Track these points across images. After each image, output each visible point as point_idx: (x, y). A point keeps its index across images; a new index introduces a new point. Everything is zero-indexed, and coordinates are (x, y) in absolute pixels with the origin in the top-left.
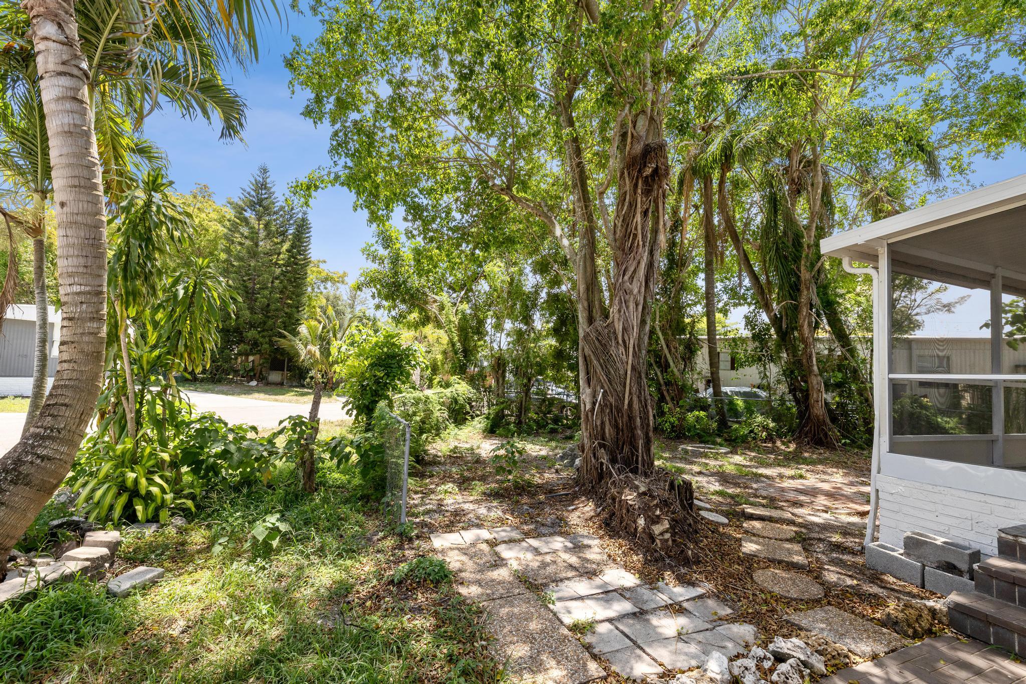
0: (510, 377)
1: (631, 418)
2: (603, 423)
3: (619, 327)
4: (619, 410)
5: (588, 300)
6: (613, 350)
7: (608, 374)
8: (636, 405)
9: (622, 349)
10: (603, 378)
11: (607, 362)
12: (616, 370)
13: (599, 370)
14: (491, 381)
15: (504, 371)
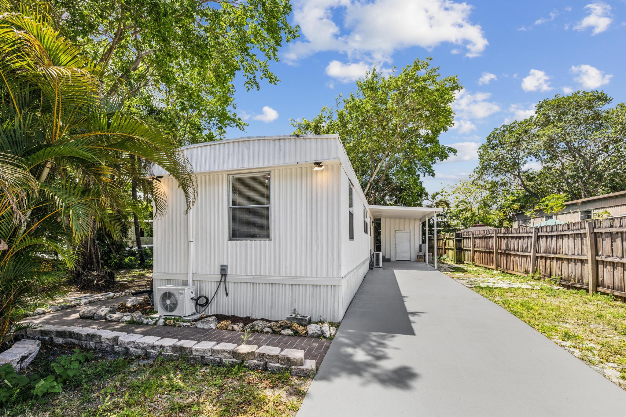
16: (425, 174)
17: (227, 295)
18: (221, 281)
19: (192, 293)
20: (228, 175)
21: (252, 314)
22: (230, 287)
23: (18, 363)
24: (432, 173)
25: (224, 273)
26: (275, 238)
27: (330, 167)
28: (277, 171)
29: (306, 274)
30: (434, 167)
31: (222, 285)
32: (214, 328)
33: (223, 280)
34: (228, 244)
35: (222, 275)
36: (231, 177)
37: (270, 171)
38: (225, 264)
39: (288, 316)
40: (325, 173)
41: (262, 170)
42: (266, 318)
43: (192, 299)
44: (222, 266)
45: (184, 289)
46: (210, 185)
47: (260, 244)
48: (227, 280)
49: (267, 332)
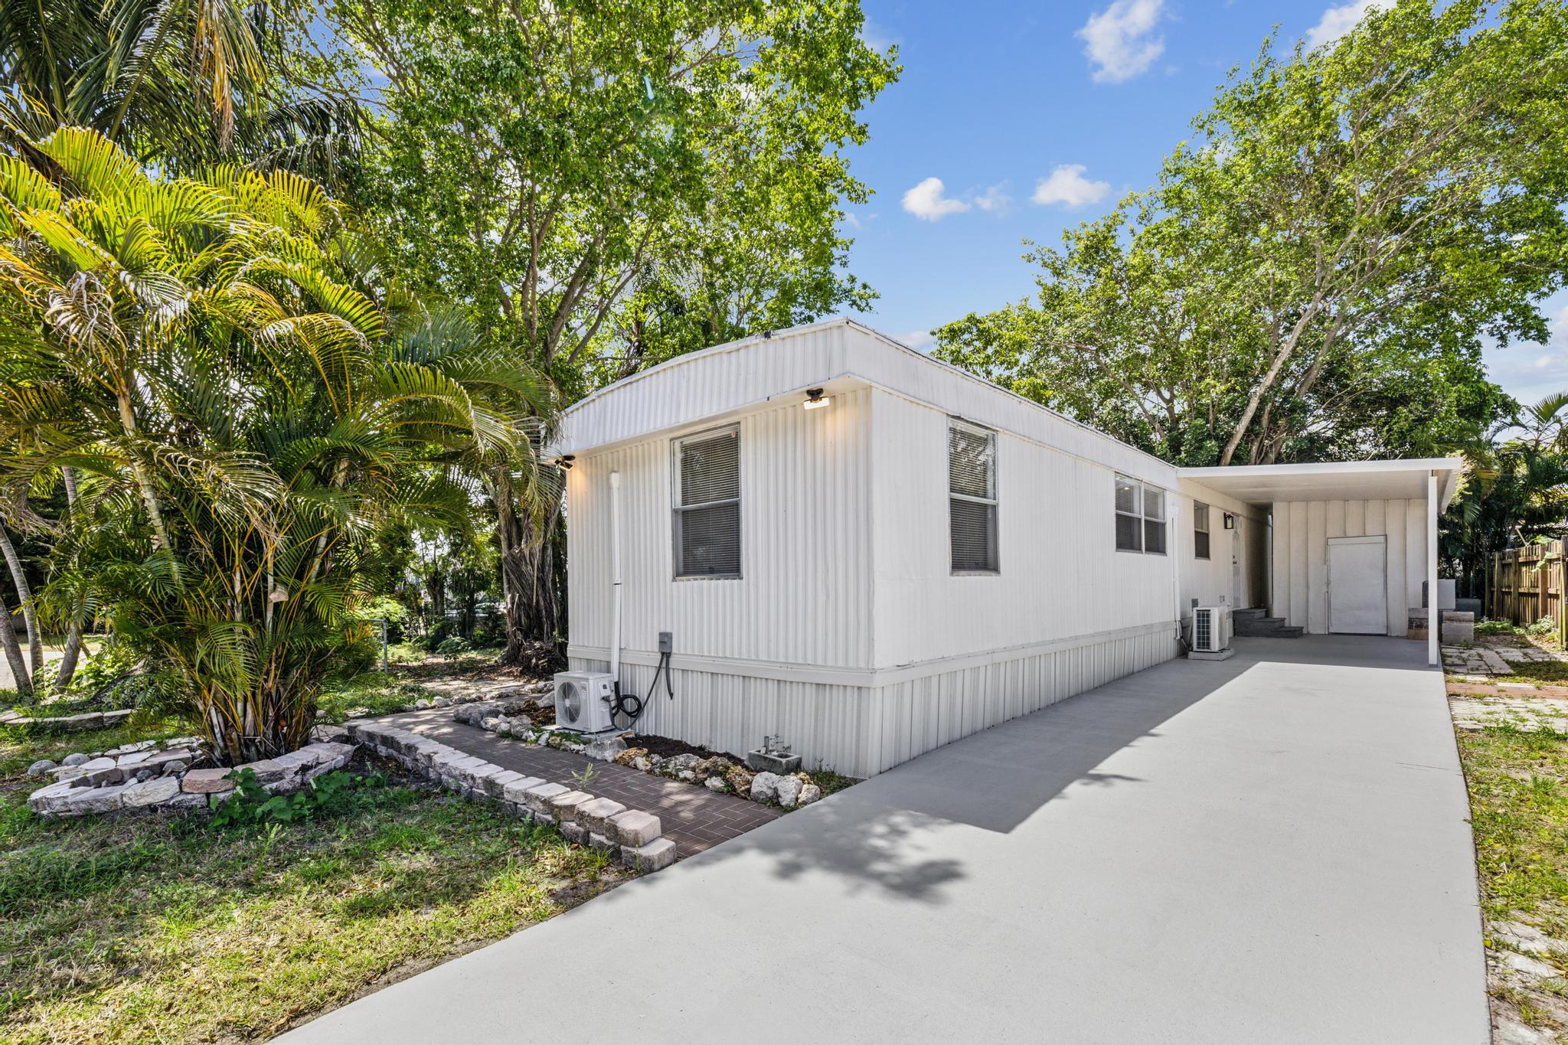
0: (449, 595)
1: (539, 611)
2: (520, 616)
3: (527, 553)
4: (530, 606)
5: (507, 531)
6: (524, 568)
7: (521, 584)
8: (542, 603)
9: (530, 567)
10: (518, 586)
11: (520, 576)
12: (527, 581)
13: (515, 581)
14: (426, 599)
15: (442, 587)
16: (1503, 338)
17: (671, 695)
18: (660, 667)
19: (605, 687)
20: (671, 440)
21: (711, 742)
22: (676, 678)
23: (296, 773)
24: (1536, 330)
25: (666, 650)
26: (748, 574)
27: (850, 396)
28: (750, 419)
29: (805, 660)
30: (1544, 308)
31: (663, 672)
32: (610, 759)
33: (664, 665)
34: (671, 589)
35: (663, 654)
36: (677, 444)
37: (739, 423)
38: (668, 630)
39: (753, 752)
40: (840, 413)
41: (724, 422)
42: (734, 753)
43: (606, 699)
44: (661, 634)
45: (587, 680)
46: (644, 465)
47: (724, 587)
48: (671, 666)
49: (685, 779)
